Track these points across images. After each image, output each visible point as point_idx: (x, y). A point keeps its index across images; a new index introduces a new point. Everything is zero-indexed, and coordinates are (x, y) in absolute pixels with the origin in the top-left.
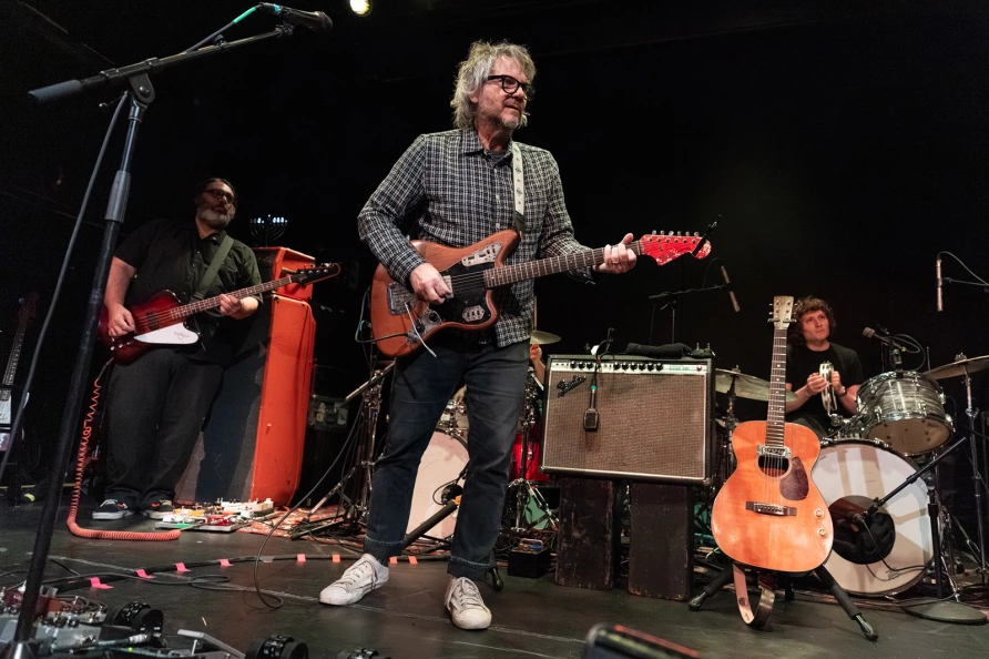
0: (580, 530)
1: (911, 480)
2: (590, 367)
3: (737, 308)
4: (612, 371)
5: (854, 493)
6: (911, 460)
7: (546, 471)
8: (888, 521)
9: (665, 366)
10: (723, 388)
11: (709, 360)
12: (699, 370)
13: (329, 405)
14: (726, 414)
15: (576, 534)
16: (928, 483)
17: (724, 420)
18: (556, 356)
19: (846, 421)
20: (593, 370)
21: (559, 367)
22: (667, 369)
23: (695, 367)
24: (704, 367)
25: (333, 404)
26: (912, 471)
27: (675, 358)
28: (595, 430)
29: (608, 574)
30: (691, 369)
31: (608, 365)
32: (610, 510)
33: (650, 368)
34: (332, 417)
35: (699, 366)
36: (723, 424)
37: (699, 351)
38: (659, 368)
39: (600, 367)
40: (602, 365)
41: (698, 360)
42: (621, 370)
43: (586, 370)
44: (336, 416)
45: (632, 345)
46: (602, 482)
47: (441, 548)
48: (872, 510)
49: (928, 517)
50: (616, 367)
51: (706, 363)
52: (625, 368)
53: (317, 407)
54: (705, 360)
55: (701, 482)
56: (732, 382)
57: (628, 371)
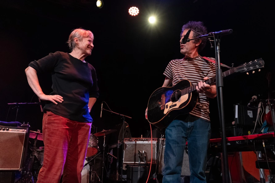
6: (87, 159)
9: (10, 129)
10: (34, 137)
11: (28, 128)
12: (24, 131)
14: (33, 146)
16: (90, 165)
22: (11, 131)
23: (22, 130)
24: (26, 130)
26: (87, 162)
27: (15, 126)
30: (20, 131)
33: (4, 130)
35: (23, 130)
36: (32, 150)
37: (24, 125)
38: (8, 130)
41: (24, 128)
54: (26, 128)
55: (18, 170)
56: (36, 135)
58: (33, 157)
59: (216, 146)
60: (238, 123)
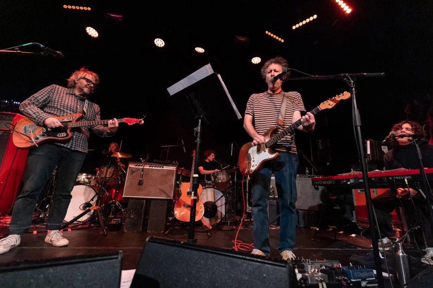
0: (133, 215)
1: (222, 197)
2: (142, 166)
3: (185, 151)
4: (148, 168)
5: (209, 200)
6: (222, 192)
8: (216, 207)
10: (179, 173)
11: (177, 166)
12: (173, 168)
14: (179, 180)
15: (132, 216)
16: (225, 197)
18: (131, 163)
19: (209, 182)
20: (142, 167)
21: (132, 166)
22: (165, 168)
24: (175, 168)
26: (222, 194)
27: (168, 164)
28: (142, 185)
29: (141, 228)
30: (171, 168)
31: (147, 166)
32: (144, 208)
33: (160, 167)
36: (178, 183)
37: (174, 163)
38: (163, 167)
39: (145, 166)
41: (173, 165)
42: (151, 168)
43: (140, 167)
45: (155, 160)
47: (81, 225)
48: (213, 205)
49: (224, 206)
50: (150, 166)
54: (175, 166)
55: (171, 199)
56: (182, 171)
57: (154, 168)
59: (349, 183)
60: (371, 159)
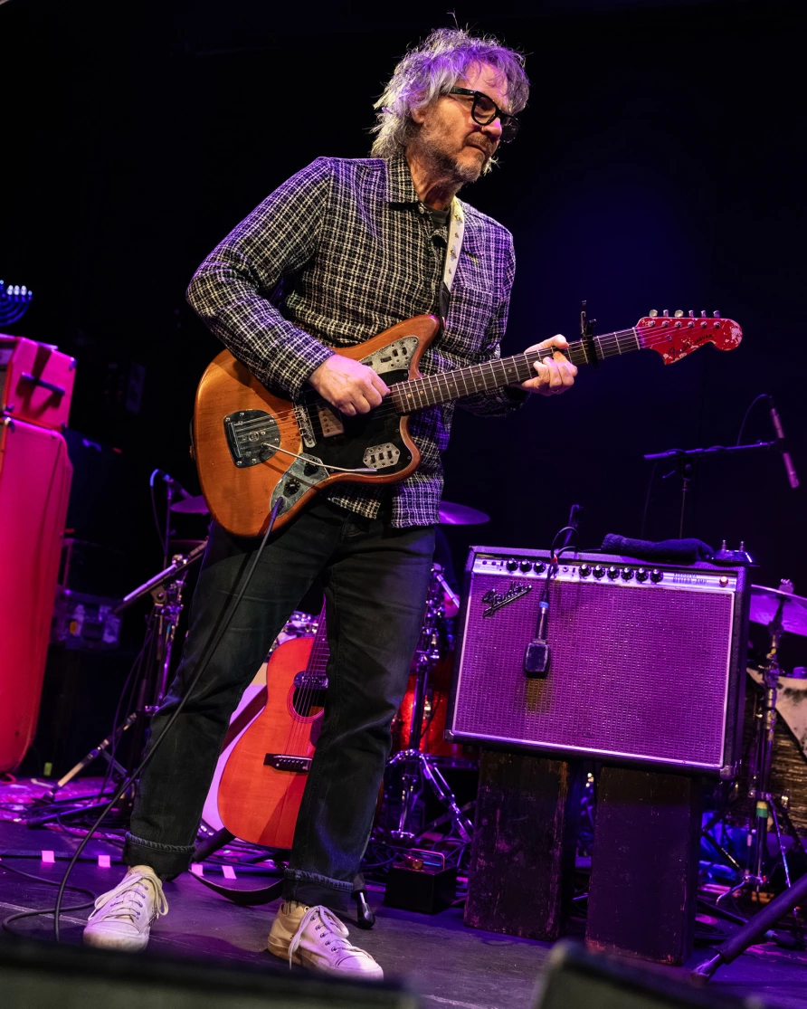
0: (509, 838)
2: (539, 570)
3: (794, 482)
4: (576, 579)
7: (458, 739)
9: (668, 576)
10: (765, 618)
11: (741, 569)
12: (722, 584)
13: (91, 609)
14: (766, 662)
15: (502, 845)
17: (761, 671)
18: (483, 549)
20: (544, 576)
21: (488, 566)
22: (670, 581)
23: (716, 579)
24: (733, 581)
25: (97, 608)
27: (684, 562)
28: (543, 676)
29: (553, 914)
30: (709, 584)
31: (570, 568)
32: (561, 810)
33: (641, 578)
34: (93, 628)
35: (724, 579)
36: (758, 677)
37: (727, 552)
38: (656, 579)
39: (556, 571)
40: (561, 567)
41: (722, 567)
42: (591, 579)
43: (531, 574)
44: (100, 628)
45: (613, 537)
46: (551, 763)
50: (584, 573)
51: (735, 575)
52: (598, 575)
53: (72, 611)
54: (734, 569)
55: (716, 771)
56: (777, 607)
57: (605, 580)
58: (770, 717)
